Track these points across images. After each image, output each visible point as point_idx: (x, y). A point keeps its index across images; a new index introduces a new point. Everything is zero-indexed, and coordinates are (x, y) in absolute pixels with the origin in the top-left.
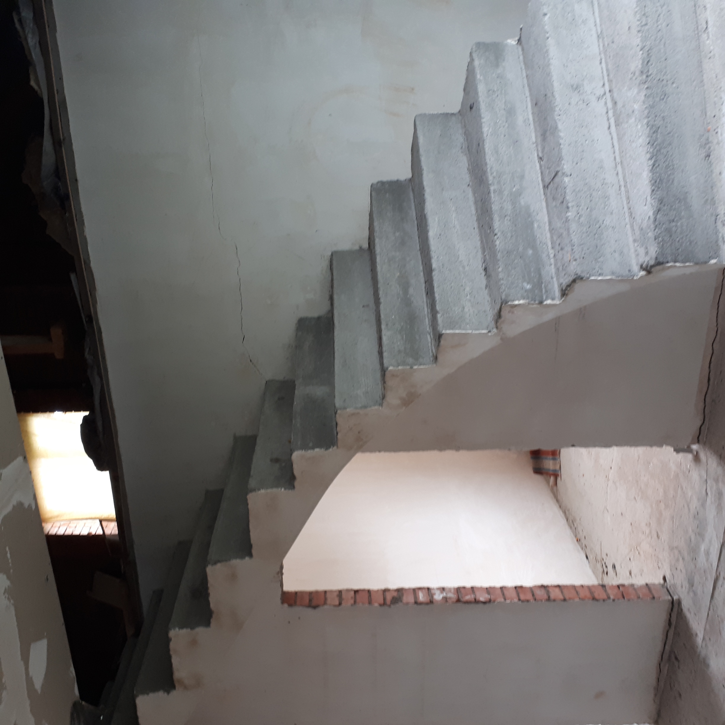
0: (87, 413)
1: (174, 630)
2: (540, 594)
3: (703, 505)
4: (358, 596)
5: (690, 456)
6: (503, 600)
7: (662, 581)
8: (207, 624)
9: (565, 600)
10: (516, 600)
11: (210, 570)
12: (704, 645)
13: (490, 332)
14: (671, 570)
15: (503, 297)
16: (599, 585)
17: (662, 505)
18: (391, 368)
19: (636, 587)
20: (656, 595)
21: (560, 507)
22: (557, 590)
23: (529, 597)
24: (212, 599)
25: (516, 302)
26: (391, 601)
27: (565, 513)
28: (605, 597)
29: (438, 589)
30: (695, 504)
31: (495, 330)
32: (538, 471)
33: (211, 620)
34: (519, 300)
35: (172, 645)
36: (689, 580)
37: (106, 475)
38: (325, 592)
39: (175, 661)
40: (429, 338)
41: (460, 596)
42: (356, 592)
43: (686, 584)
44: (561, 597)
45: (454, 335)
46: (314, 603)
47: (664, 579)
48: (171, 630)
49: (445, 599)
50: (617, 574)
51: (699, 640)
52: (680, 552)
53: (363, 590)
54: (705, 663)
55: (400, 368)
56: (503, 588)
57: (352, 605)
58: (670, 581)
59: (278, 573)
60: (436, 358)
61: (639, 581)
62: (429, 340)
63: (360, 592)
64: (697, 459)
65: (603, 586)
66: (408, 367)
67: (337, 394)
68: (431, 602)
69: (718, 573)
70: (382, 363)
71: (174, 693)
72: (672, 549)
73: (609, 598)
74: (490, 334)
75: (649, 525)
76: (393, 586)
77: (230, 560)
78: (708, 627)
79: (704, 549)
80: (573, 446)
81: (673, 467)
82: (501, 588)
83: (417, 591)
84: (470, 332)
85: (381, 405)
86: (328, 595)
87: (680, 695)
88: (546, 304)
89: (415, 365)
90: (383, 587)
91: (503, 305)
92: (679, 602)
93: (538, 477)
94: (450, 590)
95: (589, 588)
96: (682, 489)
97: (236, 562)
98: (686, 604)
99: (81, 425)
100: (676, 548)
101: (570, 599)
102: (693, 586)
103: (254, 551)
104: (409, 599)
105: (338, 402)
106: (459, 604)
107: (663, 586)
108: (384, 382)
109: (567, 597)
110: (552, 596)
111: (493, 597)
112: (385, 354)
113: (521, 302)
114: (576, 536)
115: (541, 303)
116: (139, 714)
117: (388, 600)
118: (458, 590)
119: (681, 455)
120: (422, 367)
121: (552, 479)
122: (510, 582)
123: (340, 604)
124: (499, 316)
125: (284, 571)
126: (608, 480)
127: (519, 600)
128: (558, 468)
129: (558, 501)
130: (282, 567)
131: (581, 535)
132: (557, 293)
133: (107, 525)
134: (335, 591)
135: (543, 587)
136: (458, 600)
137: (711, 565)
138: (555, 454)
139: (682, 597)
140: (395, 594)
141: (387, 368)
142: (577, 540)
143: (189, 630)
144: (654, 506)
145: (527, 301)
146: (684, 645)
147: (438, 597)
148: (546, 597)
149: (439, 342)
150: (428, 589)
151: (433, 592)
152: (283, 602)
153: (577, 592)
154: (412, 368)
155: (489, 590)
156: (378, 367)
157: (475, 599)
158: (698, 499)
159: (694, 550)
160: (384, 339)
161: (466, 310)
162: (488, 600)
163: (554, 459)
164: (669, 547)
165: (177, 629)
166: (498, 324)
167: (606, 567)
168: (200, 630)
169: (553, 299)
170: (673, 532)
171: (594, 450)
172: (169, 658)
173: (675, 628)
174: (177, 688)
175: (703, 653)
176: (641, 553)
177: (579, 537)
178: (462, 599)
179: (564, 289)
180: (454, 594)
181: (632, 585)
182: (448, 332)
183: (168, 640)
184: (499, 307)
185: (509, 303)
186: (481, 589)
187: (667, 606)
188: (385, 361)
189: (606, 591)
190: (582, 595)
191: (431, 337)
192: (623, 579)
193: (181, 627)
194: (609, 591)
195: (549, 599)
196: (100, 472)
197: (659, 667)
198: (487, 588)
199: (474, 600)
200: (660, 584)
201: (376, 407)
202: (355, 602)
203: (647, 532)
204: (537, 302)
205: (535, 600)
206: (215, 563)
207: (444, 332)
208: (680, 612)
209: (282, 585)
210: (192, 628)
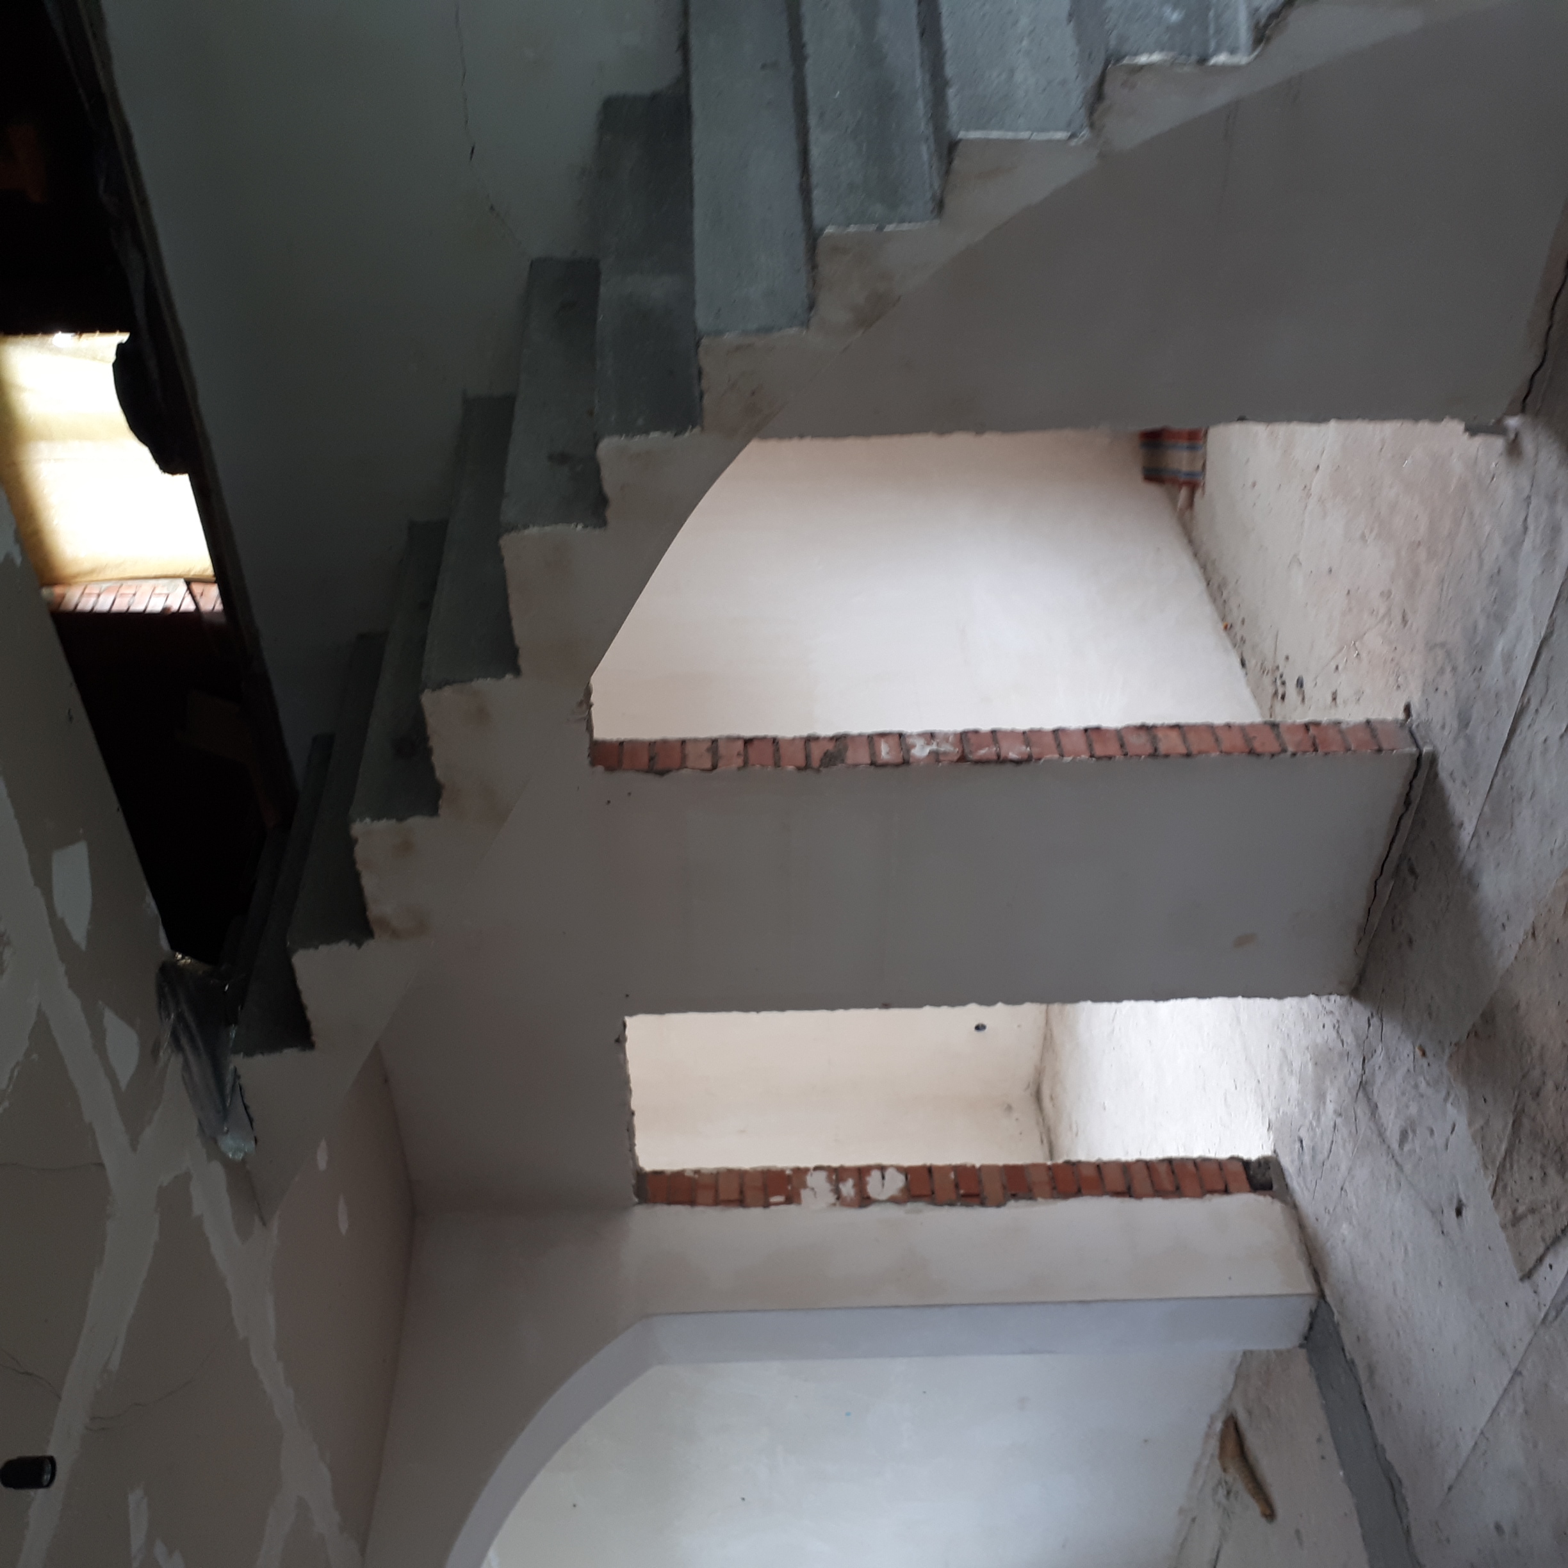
0: (123, 337)
1: (361, 821)
2: (1139, 743)
3: (1514, 554)
4: (752, 751)
5: (1499, 443)
6: (1056, 756)
7: (1401, 716)
8: (433, 811)
9: (1188, 755)
10: (1084, 757)
11: (428, 699)
12: (1473, 846)
13: (1073, 136)
14: (1423, 691)
15: (1113, 42)
16: (1265, 723)
17: (1422, 554)
18: (829, 230)
19: (1343, 726)
20: (1385, 746)
21: (1196, 555)
22: (1174, 735)
23: (1113, 748)
24: (437, 759)
25: (1143, 59)
26: (821, 760)
27: (1204, 567)
28: (1275, 748)
29: (922, 735)
30: (1496, 550)
31: (1085, 133)
32: (1154, 475)
33: (440, 802)
34: (1151, 52)
35: (359, 852)
36: (1460, 714)
37: (182, 482)
38: (683, 742)
39: (369, 883)
40: (925, 151)
41: (967, 751)
42: (748, 742)
43: (1453, 723)
44: (1183, 750)
45: (987, 142)
46: (659, 766)
47: (1407, 709)
48: (354, 821)
49: (935, 756)
50: (1306, 700)
51: (1466, 835)
52: (1448, 654)
53: (763, 739)
54: (1471, 882)
55: (852, 229)
56: (1060, 733)
57: (739, 769)
58: (1419, 715)
59: (581, 704)
60: (940, 205)
61: (1352, 714)
62: (925, 157)
63: (756, 743)
64: (1514, 449)
65: (1274, 726)
66: (872, 228)
67: (699, 296)
68: (906, 762)
69: (1526, 700)
70: (808, 218)
71: (370, 945)
72: (1431, 647)
73: (1284, 750)
74: (1073, 142)
75: (1387, 595)
76: (826, 730)
77: (471, 680)
78: (1487, 809)
79: (1503, 650)
80: (1242, 419)
81: (1457, 466)
82: (1056, 732)
83: (876, 739)
84: (1024, 135)
85: (806, 324)
86: (689, 748)
87: (1410, 941)
88: (1214, 66)
89: (890, 223)
90: (805, 733)
91: (1110, 66)
92: (1433, 759)
93: (1153, 490)
94: (946, 737)
95: (1243, 729)
96: (1471, 514)
97: (484, 684)
98: (1446, 765)
99: (115, 365)
100: (1443, 645)
101: (1200, 753)
102: (1467, 725)
103: (523, 662)
104: (860, 756)
105: (703, 318)
106: (966, 765)
107: (1402, 725)
108: (813, 266)
109: (1194, 749)
110: (1163, 748)
111: (1036, 751)
112: (816, 194)
113: (1156, 57)
114: (1223, 619)
115: (1203, 60)
116: (302, 984)
117: (816, 760)
118: (963, 736)
119: (1479, 440)
120: (906, 227)
121: (1184, 493)
122: (1074, 719)
123: (714, 767)
124: (1098, 95)
125: (593, 699)
126: (1309, 495)
127: (1092, 756)
128: (1198, 467)
129: (1191, 542)
130: (588, 692)
131: (1235, 616)
132: (1243, 32)
133: (203, 590)
134: (704, 740)
135: (1145, 729)
136: (963, 758)
137: (1514, 683)
138: (1195, 439)
139: (1441, 749)
140: (830, 746)
141: (822, 230)
142: (1226, 627)
143: (393, 822)
144: (1403, 553)
145: (1171, 54)
146: (1433, 844)
147: (920, 751)
148: (1149, 749)
149: (950, 163)
150: (901, 735)
151: (910, 741)
152: (593, 763)
153: (1217, 740)
154: (880, 229)
155: (1028, 737)
156: (799, 226)
157: (999, 756)
158: (1505, 541)
159: (1479, 651)
160: (815, 152)
161: (1019, 77)
162: (1026, 757)
163: (1192, 448)
164: (1427, 644)
165: (368, 820)
166: (1096, 115)
167: (1283, 683)
168: (417, 822)
169: (1233, 51)
170: (1439, 609)
171: (1282, 430)
172: (357, 876)
173: (1418, 811)
174: (376, 935)
175: (1470, 862)
176: (1364, 655)
177: (1229, 620)
178: (971, 757)
179: (1263, 21)
180: (953, 744)
181: (1337, 724)
182: (974, 135)
183: (351, 843)
184: (1099, 72)
185: (1126, 61)
186: (1012, 734)
187: (1407, 766)
188: (818, 212)
189: (1278, 736)
190: (1226, 745)
191: (929, 148)
192: (1316, 711)
193: (377, 817)
194: (1286, 737)
195: (1155, 754)
196: (168, 476)
197: (1373, 887)
198: (1024, 733)
199: (995, 757)
200: (1396, 721)
201: (794, 331)
202: (746, 763)
203: (1382, 611)
204: (1194, 58)
205: (1126, 755)
206: (439, 686)
207: (962, 135)
208: (1433, 776)
209: (590, 728)
210: (400, 819)
